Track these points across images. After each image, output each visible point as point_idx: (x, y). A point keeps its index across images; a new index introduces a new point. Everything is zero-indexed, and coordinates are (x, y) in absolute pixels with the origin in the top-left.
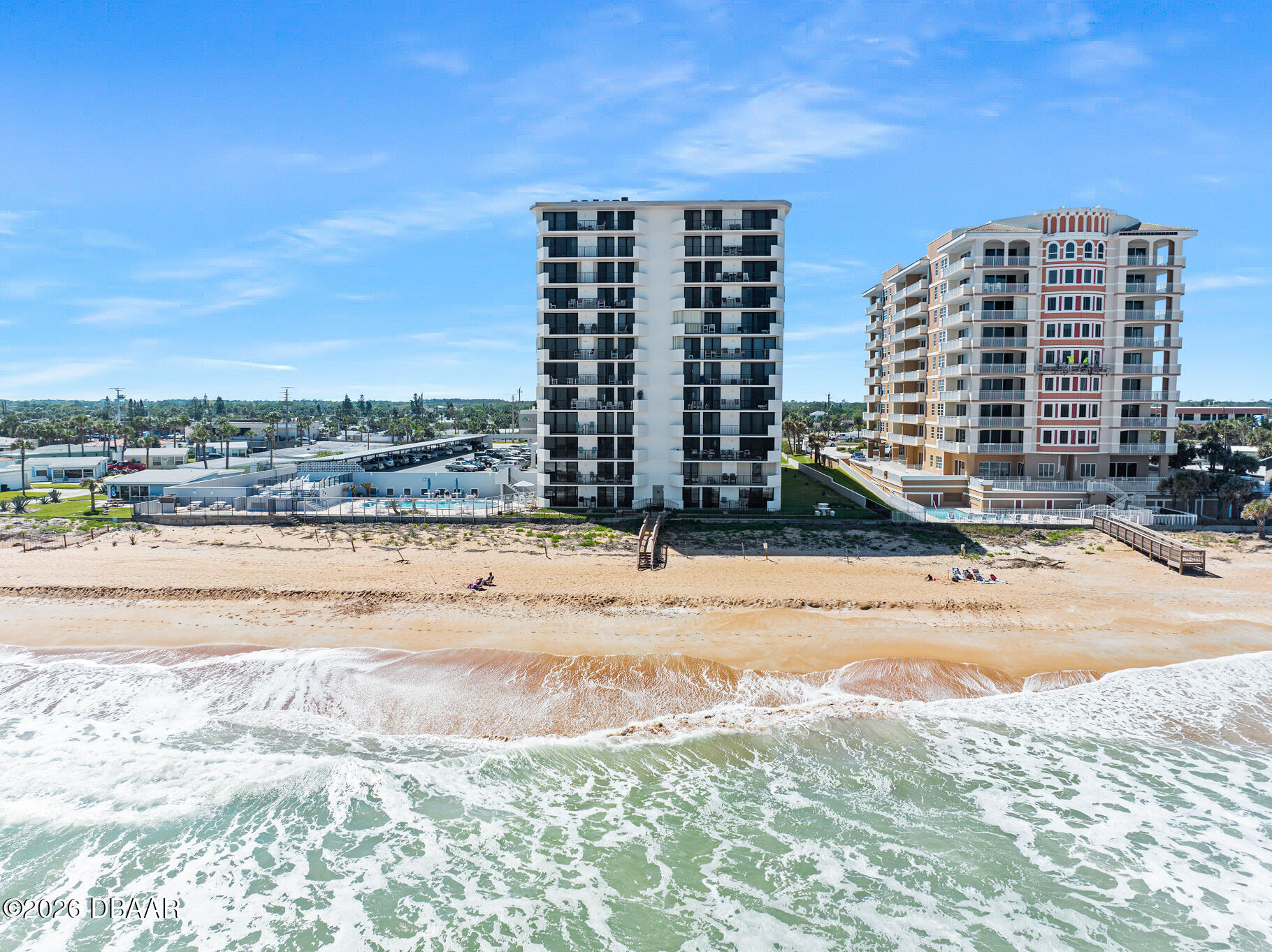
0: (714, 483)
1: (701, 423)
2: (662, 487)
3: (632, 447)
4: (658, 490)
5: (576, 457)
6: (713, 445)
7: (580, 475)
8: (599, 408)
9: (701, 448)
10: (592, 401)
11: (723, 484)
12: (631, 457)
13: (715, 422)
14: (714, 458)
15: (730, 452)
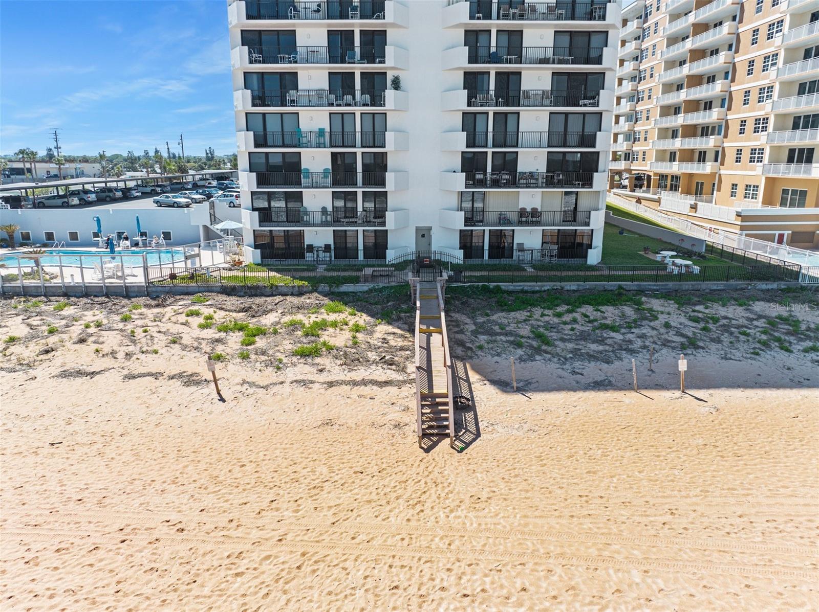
0: (509, 222)
1: (490, 128)
2: (430, 229)
3: (384, 168)
4: (424, 234)
5: (298, 183)
6: (507, 164)
7: (306, 213)
8: (332, 105)
9: (489, 169)
10: (319, 92)
11: (520, 223)
12: (383, 184)
13: (511, 127)
14: (508, 184)
15: (532, 175)
